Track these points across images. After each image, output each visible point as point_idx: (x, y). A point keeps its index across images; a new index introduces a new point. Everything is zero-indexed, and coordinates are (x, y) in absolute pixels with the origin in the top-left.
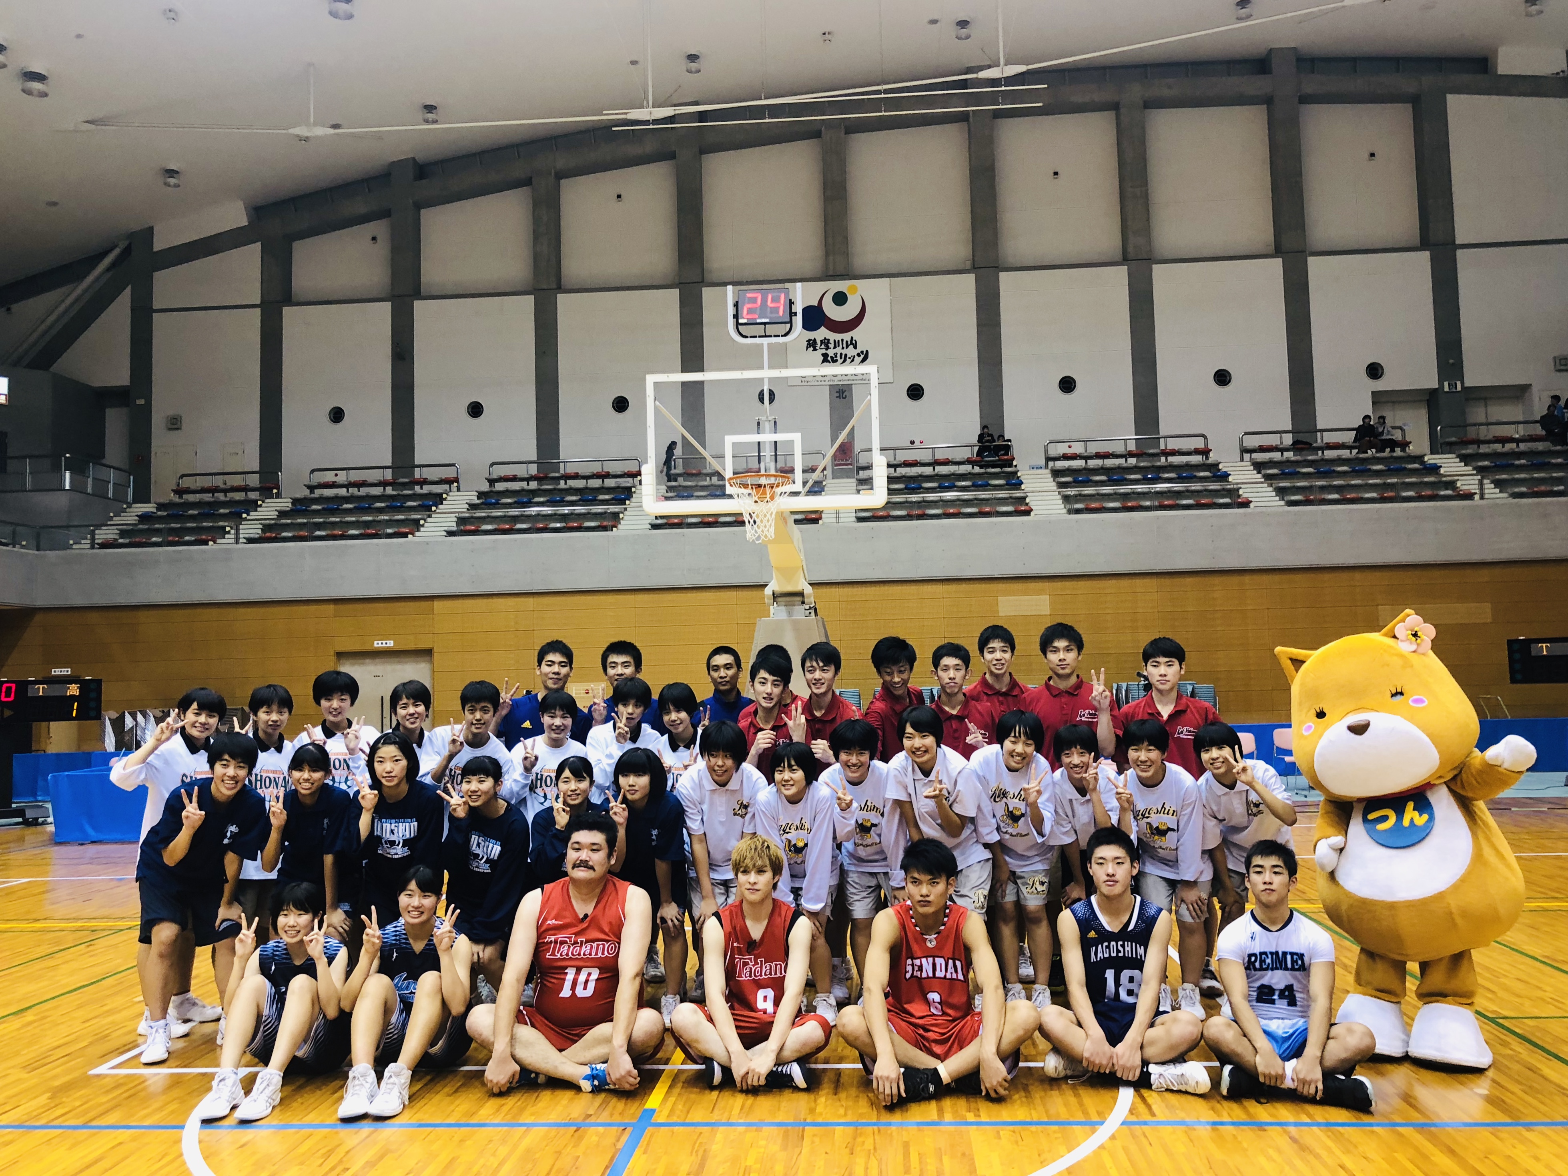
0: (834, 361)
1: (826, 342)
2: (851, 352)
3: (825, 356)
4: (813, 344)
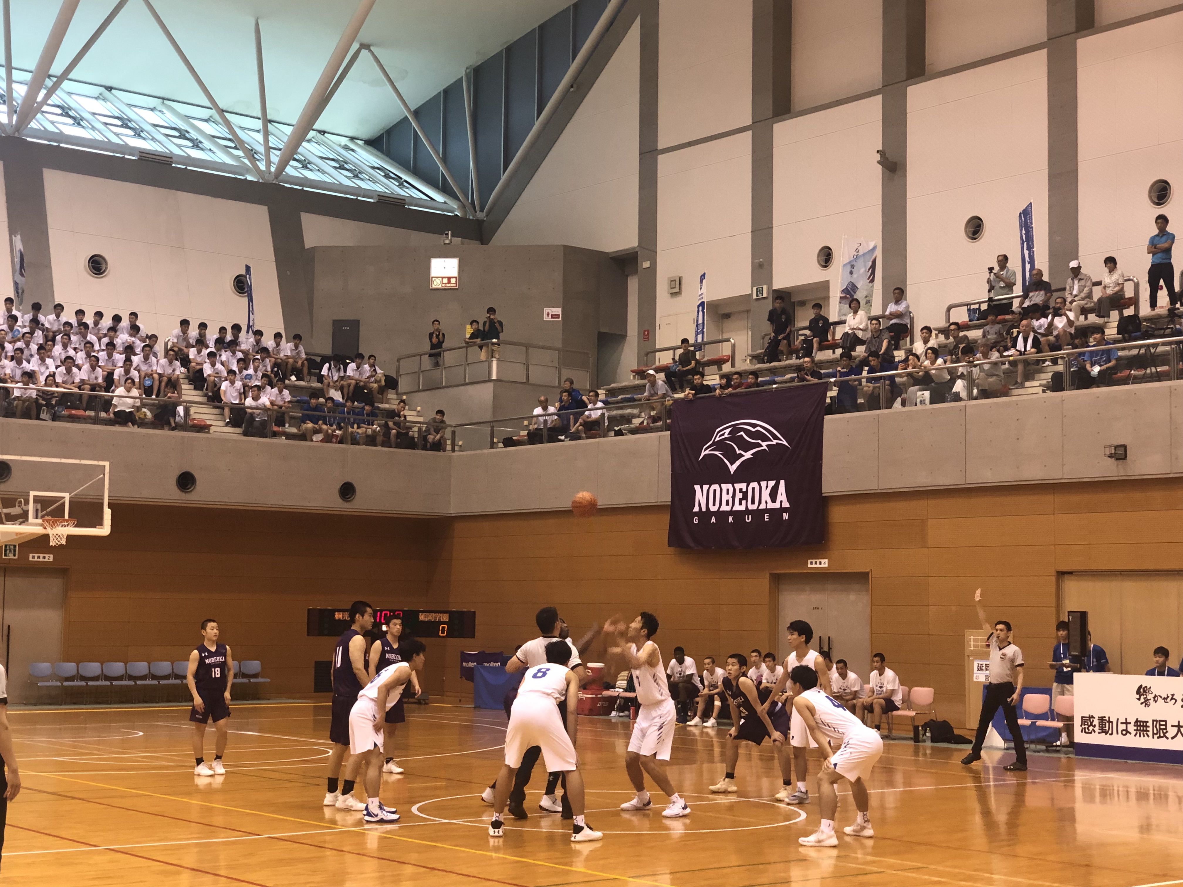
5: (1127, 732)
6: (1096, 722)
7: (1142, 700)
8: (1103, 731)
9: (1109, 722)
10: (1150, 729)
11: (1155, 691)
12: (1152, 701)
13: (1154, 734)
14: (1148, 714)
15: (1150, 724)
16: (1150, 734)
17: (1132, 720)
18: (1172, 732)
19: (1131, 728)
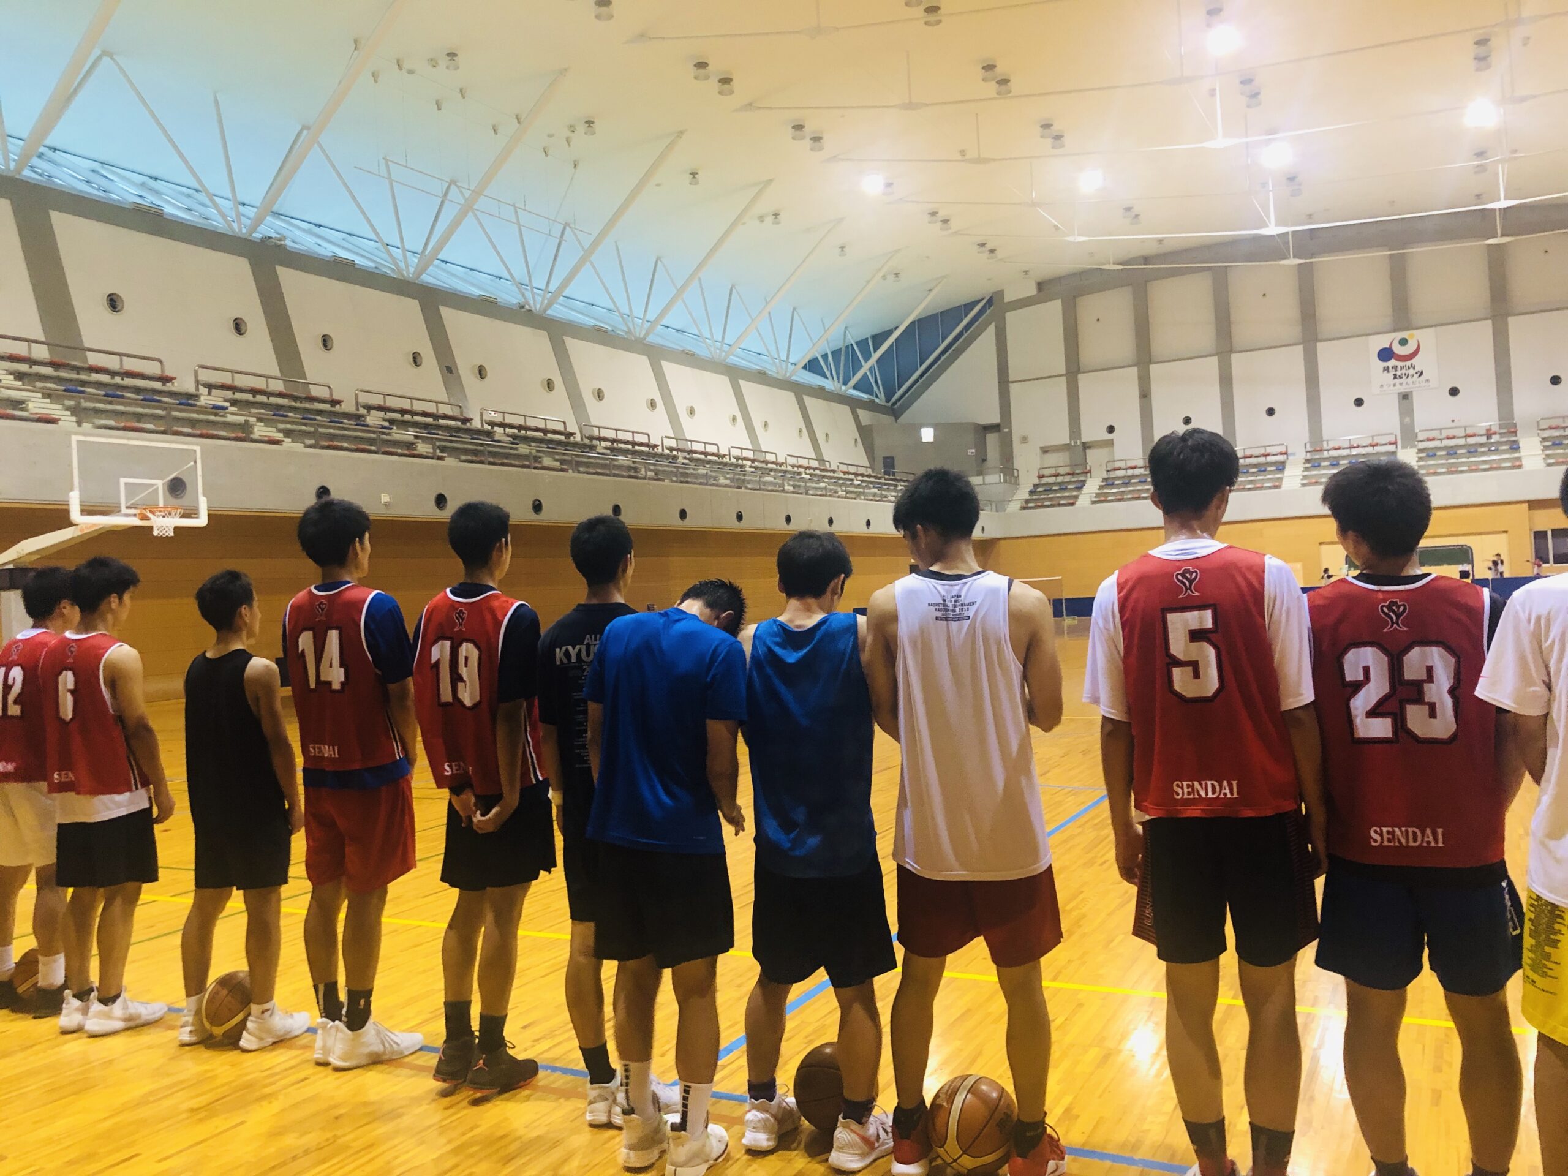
0: (1400, 377)
1: (1395, 368)
2: (1411, 371)
3: (1395, 376)
4: (1386, 369)
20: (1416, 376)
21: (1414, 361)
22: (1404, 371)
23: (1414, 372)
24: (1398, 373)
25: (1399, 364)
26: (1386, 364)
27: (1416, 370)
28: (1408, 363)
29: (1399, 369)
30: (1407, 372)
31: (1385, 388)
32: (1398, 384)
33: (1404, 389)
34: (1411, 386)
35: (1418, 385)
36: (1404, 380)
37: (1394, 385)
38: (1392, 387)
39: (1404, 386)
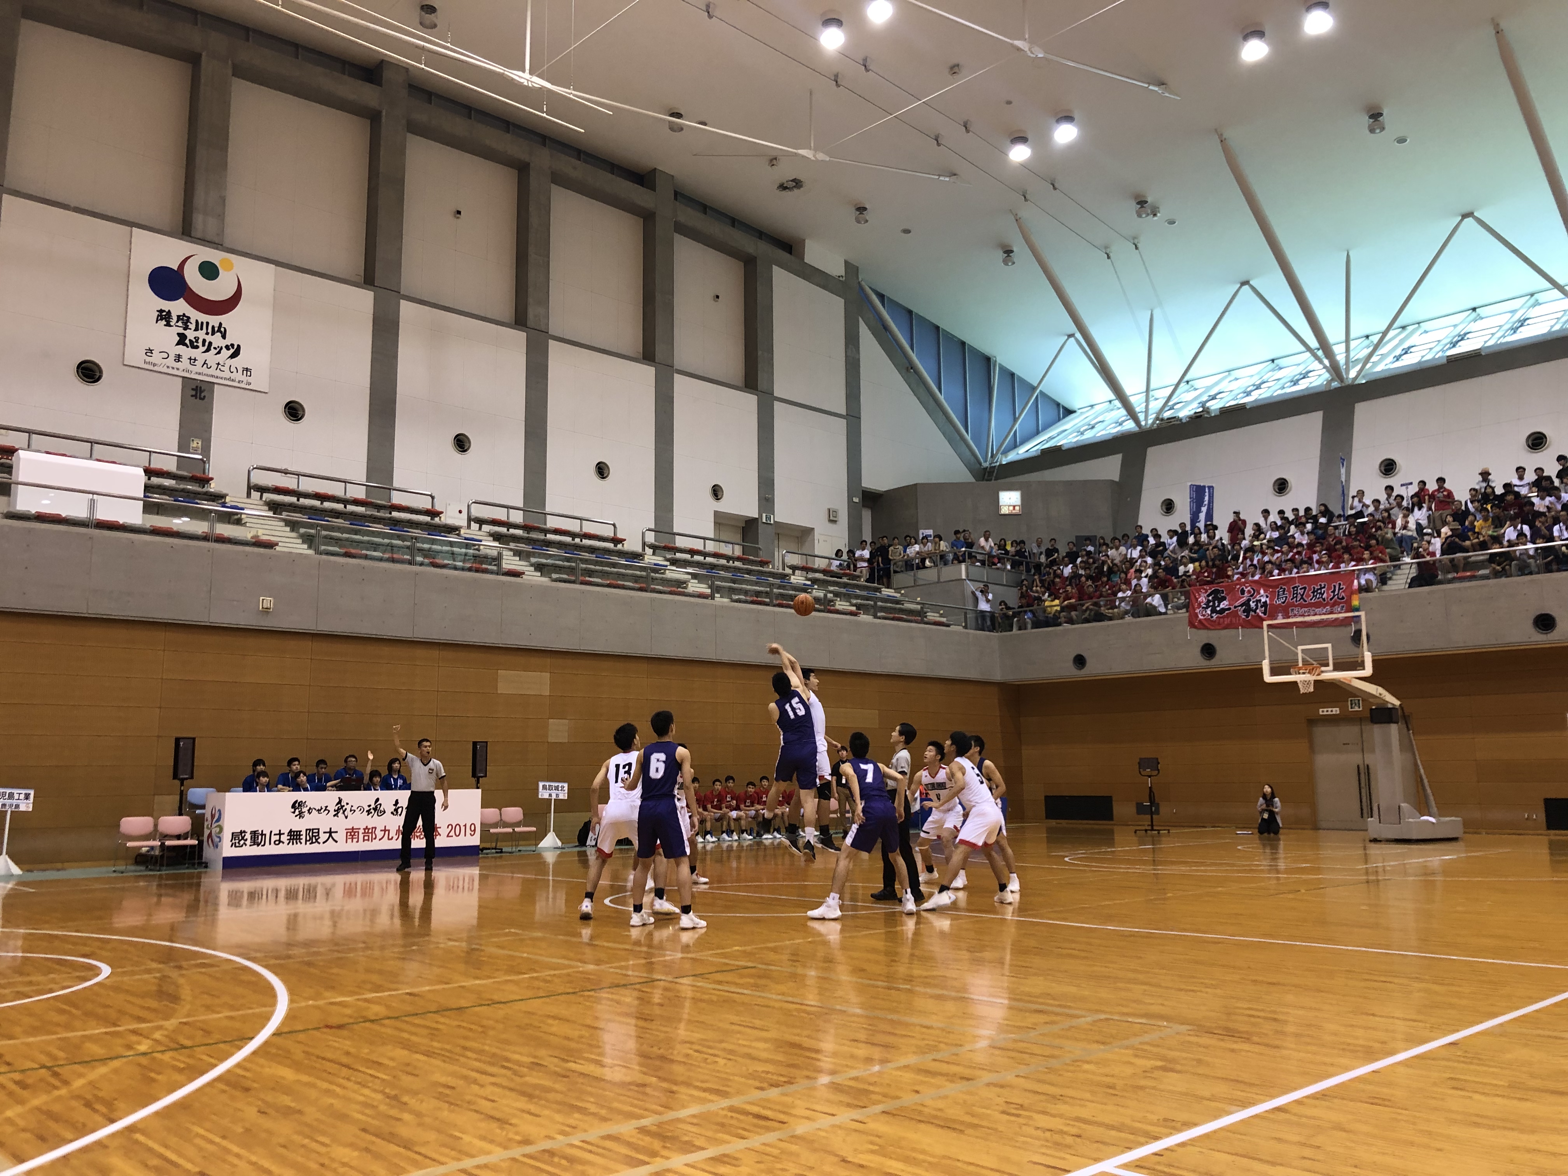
0: (192, 345)
1: (184, 320)
2: (217, 340)
3: (181, 339)
4: (164, 317)
5: (280, 841)
6: (248, 836)
7: (297, 812)
8: (255, 843)
9: (262, 834)
10: (303, 837)
11: (309, 804)
12: (306, 814)
13: (306, 841)
14: (301, 825)
15: (303, 833)
16: (303, 841)
17: (286, 832)
18: (323, 837)
19: (284, 838)
20: (226, 353)
21: (225, 319)
22: (201, 334)
23: (223, 343)
24: (190, 334)
25: (195, 315)
26: (166, 305)
27: (228, 342)
28: (214, 320)
29: (192, 326)
30: (209, 338)
31: (156, 358)
32: (185, 359)
33: (197, 372)
34: (212, 371)
35: (227, 374)
36: (196, 353)
37: (178, 358)
38: (171, 361)
39: (198, 367)
